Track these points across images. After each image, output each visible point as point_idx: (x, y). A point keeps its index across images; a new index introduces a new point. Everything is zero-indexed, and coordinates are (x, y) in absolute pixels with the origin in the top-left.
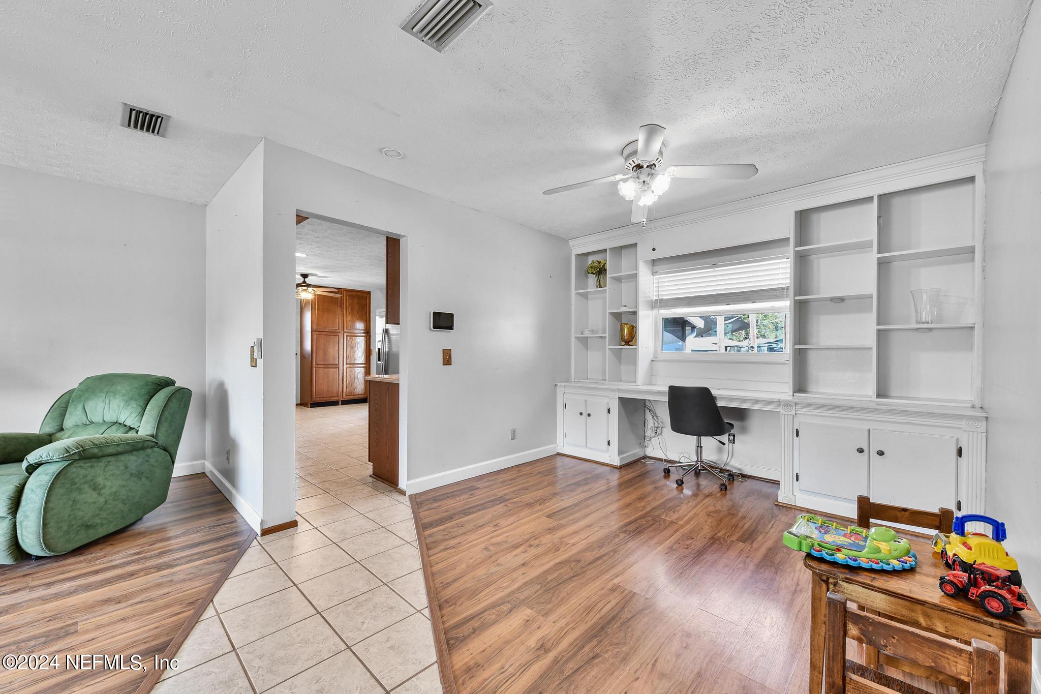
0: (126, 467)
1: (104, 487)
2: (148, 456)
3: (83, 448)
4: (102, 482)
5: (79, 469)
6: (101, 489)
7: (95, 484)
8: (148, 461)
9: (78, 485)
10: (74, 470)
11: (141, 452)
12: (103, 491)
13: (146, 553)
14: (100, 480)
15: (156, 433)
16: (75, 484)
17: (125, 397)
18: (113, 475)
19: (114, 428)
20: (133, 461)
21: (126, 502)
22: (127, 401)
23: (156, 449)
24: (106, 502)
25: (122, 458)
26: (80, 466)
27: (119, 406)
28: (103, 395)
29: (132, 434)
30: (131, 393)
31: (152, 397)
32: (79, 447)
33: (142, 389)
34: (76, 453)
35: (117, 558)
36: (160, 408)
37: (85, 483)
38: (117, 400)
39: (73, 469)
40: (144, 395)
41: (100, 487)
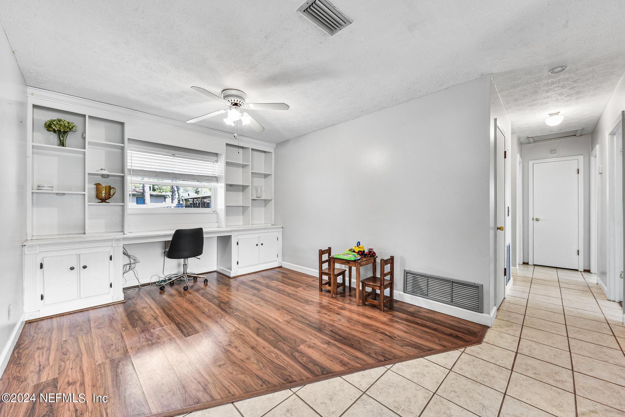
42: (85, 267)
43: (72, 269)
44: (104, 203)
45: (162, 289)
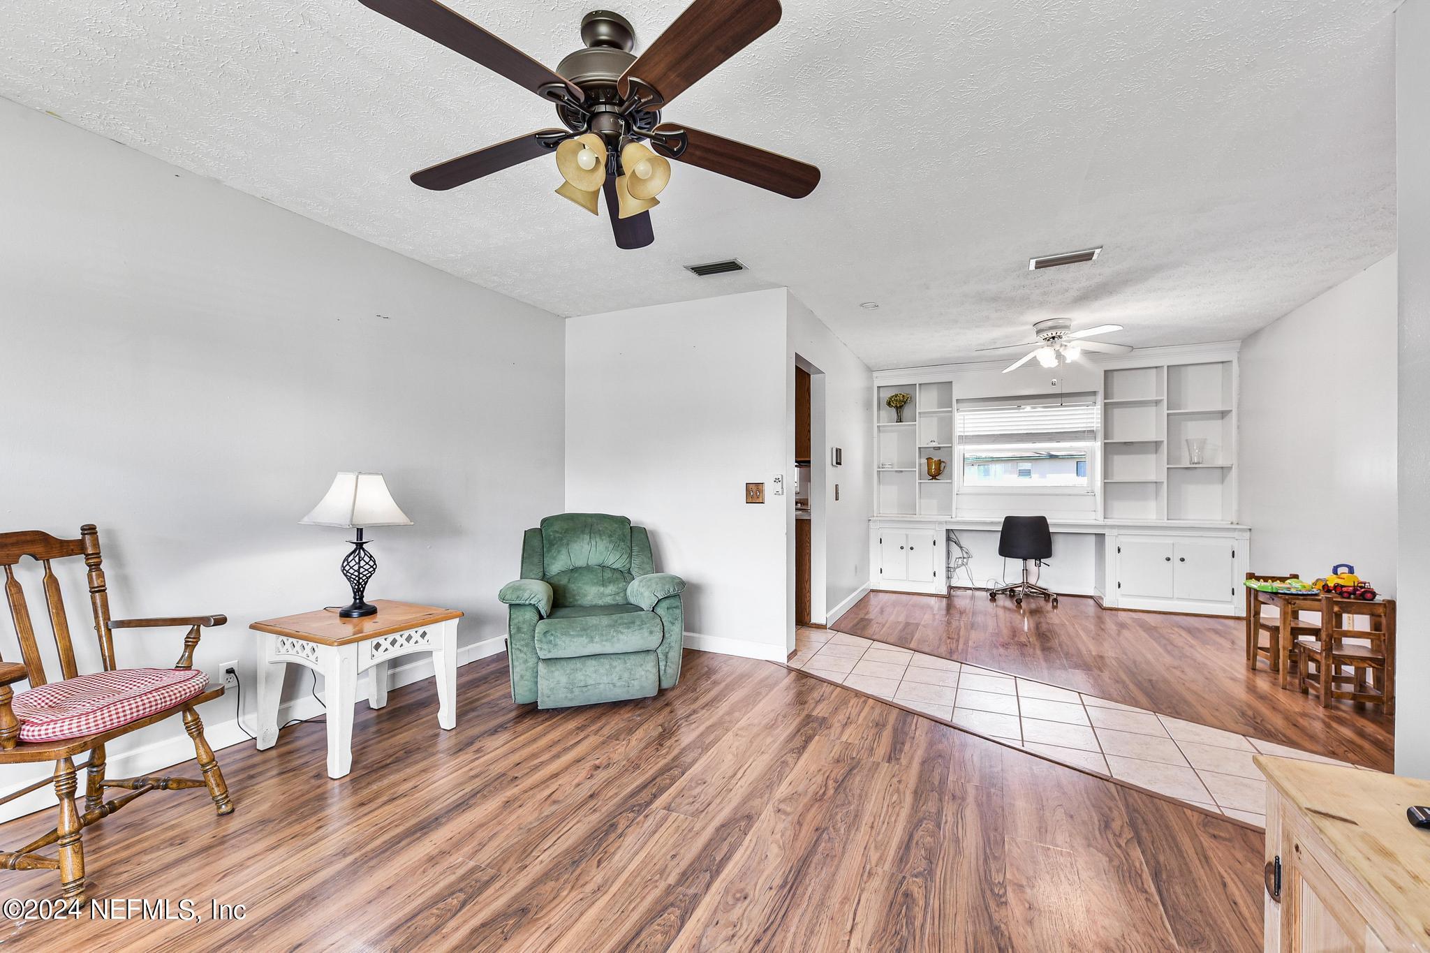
42: (912, 548)
43: (902, 548)
44: (934, 481)
45: (993, 596)
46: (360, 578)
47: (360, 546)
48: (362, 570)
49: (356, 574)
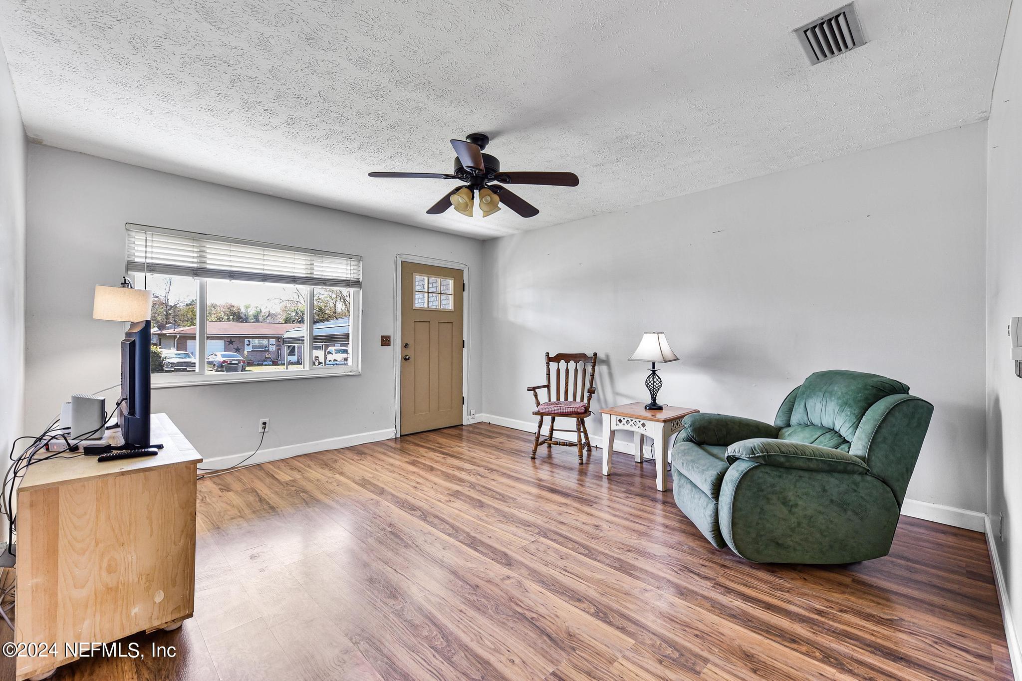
0: (824, 490)
1: (796, 505)
2: (856, 484)
3: (767, 453)
4: (792, 498)
5: (766, 476)
6: (792, 506)
7: (785, 498)
8: (855, 491)
9: (765, 493)
10: (761, 475)
11: (846, 476)
12: (794, 510)
13: (829, 619)
14: (791, 495)
15: (868, 455)
16: (762, 490)
17: (840, 401)
18: (807, 494)
19: (828, 436)
20: (835, 485)
21: (825, 534)
22: (841, 406)
23: (869, 478)
24: (799, 524)
25: (819, 476)
26: (767, 473)
27: (834, 410)
28: (821, 394)
29: (841, 451)
30: (846, 397)
31: (870, 405)
32: (764, 450)
33: (858, 393)
34: (760, 456)
35: (798, 603)
36: (876, 422)
37: (773, 493)
38: (833, 403)
39: (759, 473)
40: (859, 401)
41: (790, 504)
46: (654, 389)
47: (654, 373)
48: (655, 384)
49: (652, 386)
